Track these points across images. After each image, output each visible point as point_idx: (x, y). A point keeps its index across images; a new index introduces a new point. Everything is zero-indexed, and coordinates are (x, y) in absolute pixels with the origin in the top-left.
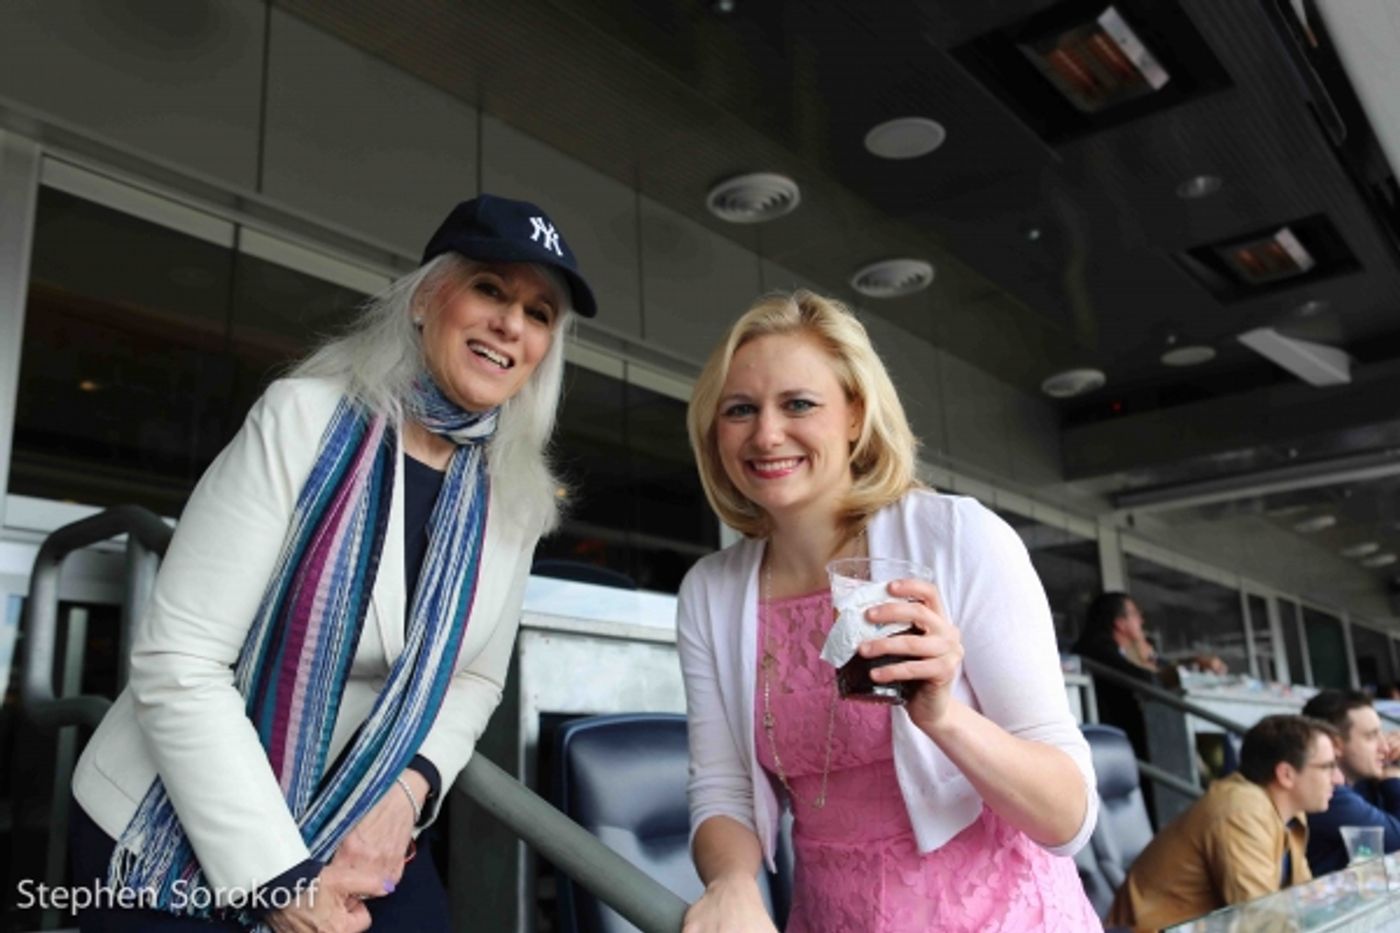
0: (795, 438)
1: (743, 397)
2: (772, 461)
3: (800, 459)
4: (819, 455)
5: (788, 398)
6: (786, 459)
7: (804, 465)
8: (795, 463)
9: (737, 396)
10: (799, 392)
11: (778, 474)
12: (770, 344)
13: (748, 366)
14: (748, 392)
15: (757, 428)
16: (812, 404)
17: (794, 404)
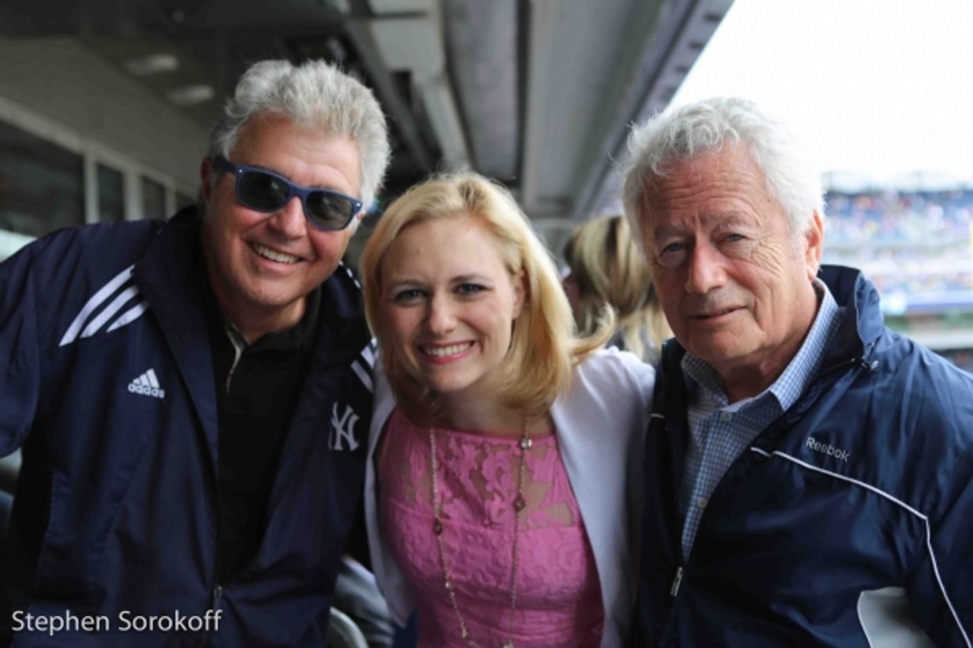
0: (467, 323)
1: (415, 283)
2: (445, 346)
3: (472, 343)
4: (490, 339)
5: (459, 283)
6: (458, 344)
7: (476, 348)
8: (466, 346)
9: (406, 282)
10: (471, 277)
11: (449, 359)
12: (439, 229)
13: (419, 252)
14: (419, 278)
15: (428, 314)
16: (481, 288)
17: (466, 288)
